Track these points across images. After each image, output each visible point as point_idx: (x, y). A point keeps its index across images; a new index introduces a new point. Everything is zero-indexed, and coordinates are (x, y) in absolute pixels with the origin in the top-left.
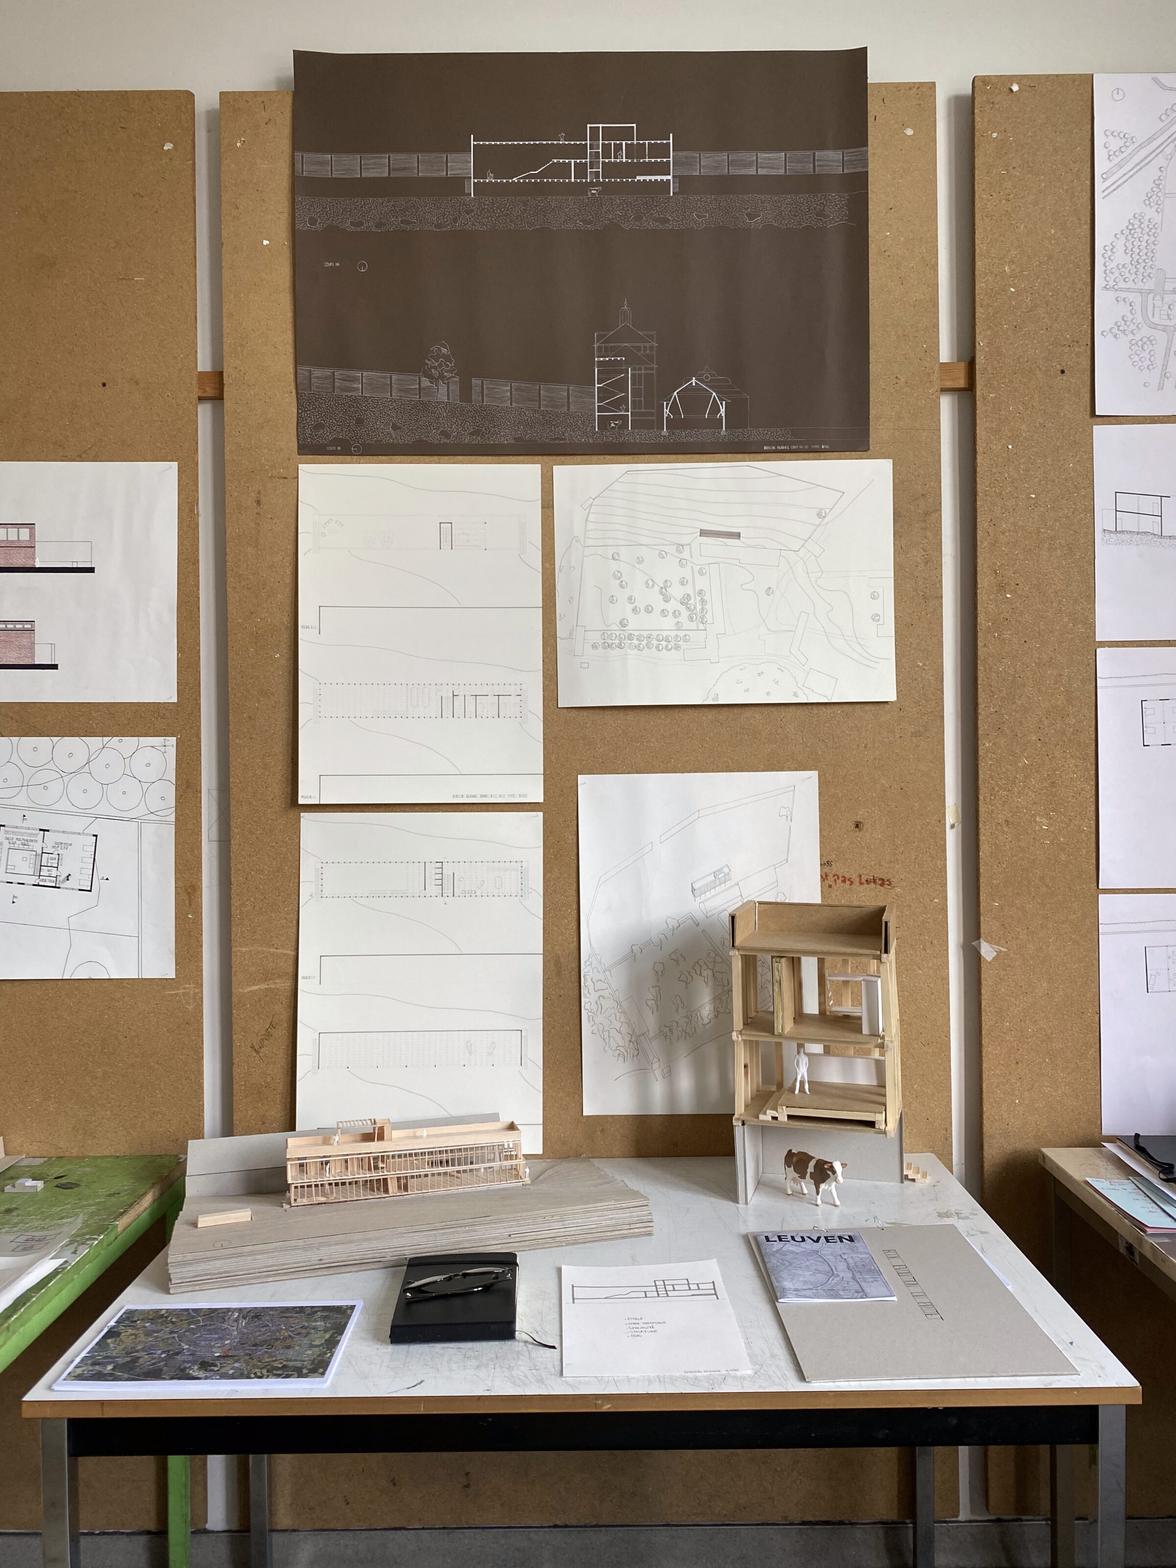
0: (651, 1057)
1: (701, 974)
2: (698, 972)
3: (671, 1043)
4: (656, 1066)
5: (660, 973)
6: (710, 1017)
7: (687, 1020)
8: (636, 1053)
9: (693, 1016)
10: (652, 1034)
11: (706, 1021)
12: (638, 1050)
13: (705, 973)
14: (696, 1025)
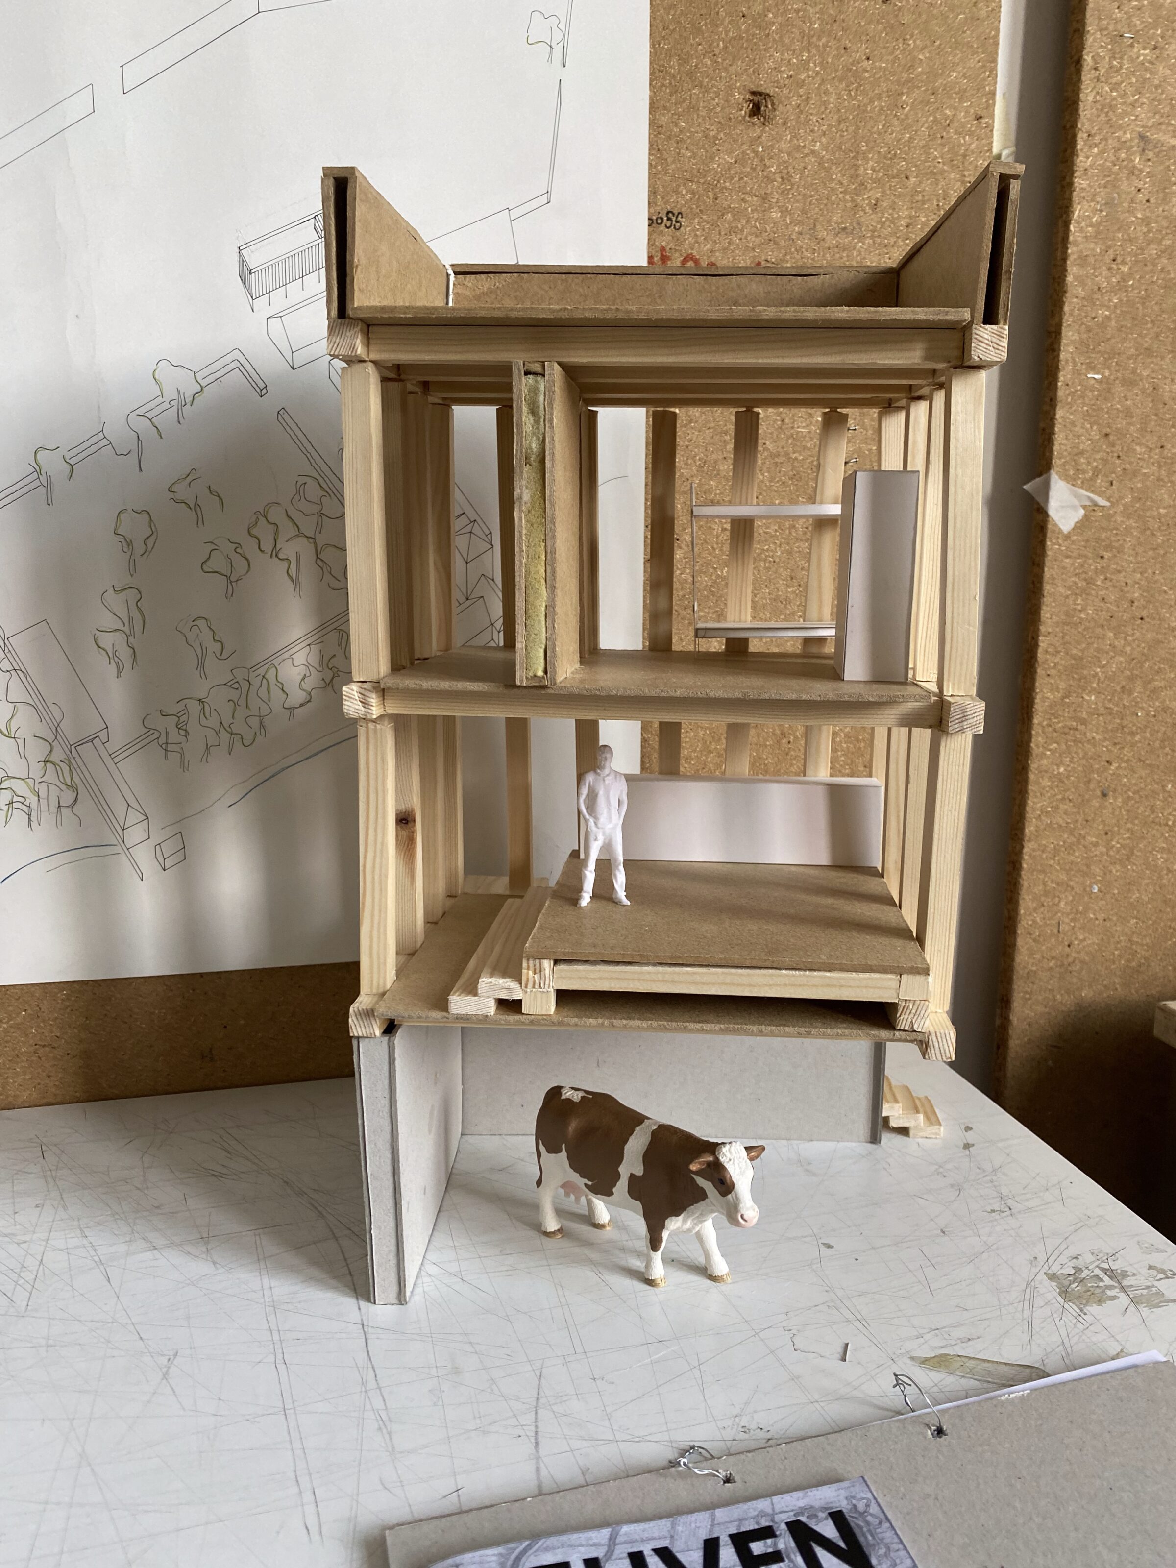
0: (119, 808)
1: (275, 553)
2: (267, 546)
3: (184, 765)
4: (135, 835)
5: (139, 548)
6: (308, 685)
7: (234, 695)
8: (68, 797)
9: (256, 682)
10: (118, 739)
11: (297, 696)
12: (74, 788)
13: (289, 550)
14: (265, 710)
